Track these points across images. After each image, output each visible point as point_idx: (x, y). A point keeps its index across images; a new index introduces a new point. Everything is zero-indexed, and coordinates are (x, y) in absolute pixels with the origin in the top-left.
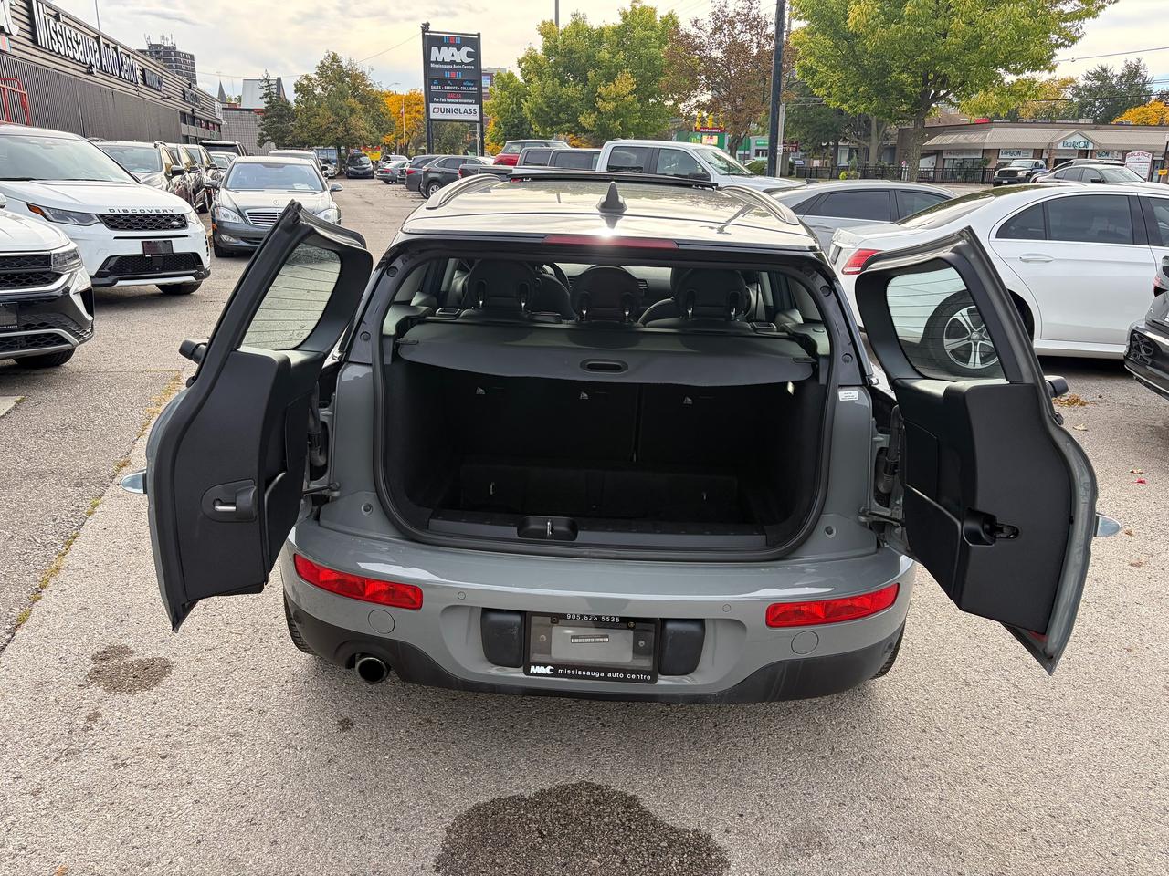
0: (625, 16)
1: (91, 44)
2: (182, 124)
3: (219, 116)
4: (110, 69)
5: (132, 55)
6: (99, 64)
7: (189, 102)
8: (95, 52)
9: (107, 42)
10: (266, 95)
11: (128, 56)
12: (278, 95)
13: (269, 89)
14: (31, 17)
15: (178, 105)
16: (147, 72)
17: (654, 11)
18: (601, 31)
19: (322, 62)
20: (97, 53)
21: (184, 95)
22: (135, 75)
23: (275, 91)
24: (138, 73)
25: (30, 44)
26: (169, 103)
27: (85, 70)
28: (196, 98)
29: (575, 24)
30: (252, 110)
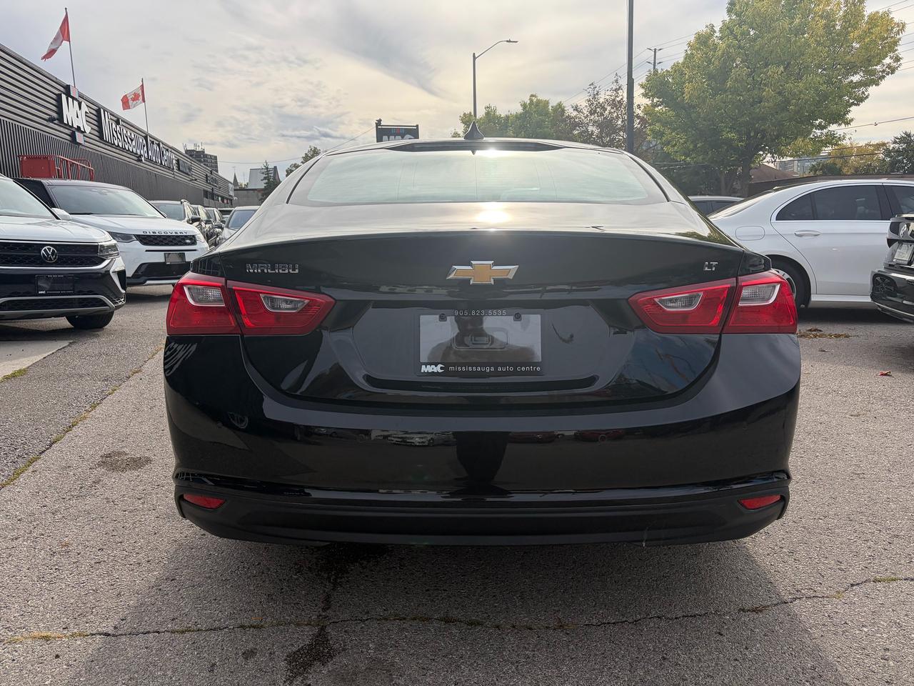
0: (524, 106)
1: (141, 141)
2: (205, 199)
3: (232, 193)
4: (154, 158)
5: (170, 149)
6: (146, 155)
7: (210, 183)
8: (144, 146)
9: (153, 140)
10: (265, 178)
11: (167, 150)
12: (274, 179)
13: (268, 174)
14: (99, 121)
15: (202, 185)
16: (180, 162)
17: (547, 103)
18: (507, 117)
19: (306, 154)
20: (145, 148)
21: (207, 178)
22: (171, 162)
23: (272, 175)
24: (174, 162)
25: (97, 139)
26: (196, 184)
27: (136, 159)
28: (215, 181)
29: (488, 114)
30: (256, 190)
